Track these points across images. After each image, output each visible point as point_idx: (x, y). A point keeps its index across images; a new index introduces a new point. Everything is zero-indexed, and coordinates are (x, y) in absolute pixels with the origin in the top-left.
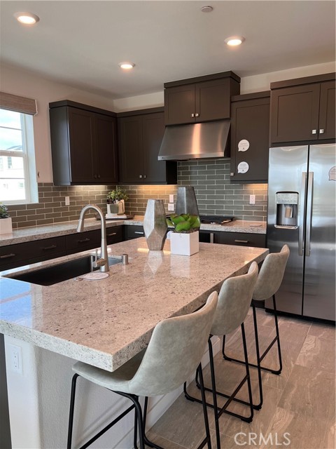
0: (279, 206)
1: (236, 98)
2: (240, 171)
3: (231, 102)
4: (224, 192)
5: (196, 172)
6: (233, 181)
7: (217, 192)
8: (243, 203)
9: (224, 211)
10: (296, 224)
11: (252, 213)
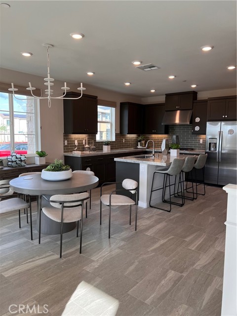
0: (210, 144)
1: (195, 101)
2: (196, 130)
3: (193, 103)
4: (189, 138)
5: (177, 130)
6: (193, 133)
7: (186, 138)
8: (197, 143)
9: (189, 146)
10: (216, 150)
11: (200, 147)
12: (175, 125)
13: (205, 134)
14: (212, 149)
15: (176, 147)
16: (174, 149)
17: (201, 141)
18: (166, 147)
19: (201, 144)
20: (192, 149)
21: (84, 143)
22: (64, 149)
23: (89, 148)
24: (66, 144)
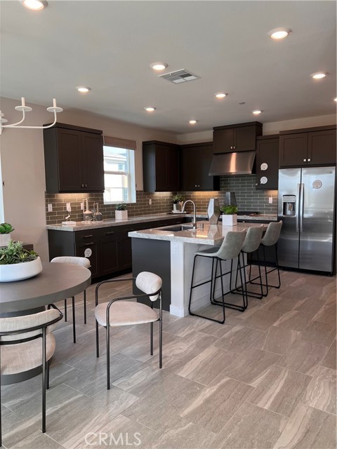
0: (285, 204)
1: (260, 138)
2: (262, 182)
3: (256, 140)
4: (251, 196)
5: (233, 183)
6: (257, 188)
8: (264, 202)
9: (252, 208)
10: (294, 214)
11: (270, 209)
12: (230, 176)
13: (277, 189)
14: (289, 212)
15: (231, 210)
16: (229, 214)
17: (271, 200)
18: (215, 212)
19: (271, 205)
20: (257, 213)
21: (82, 208)
22: (47, 218)
23: (91, 215)
24: (50, 209)
